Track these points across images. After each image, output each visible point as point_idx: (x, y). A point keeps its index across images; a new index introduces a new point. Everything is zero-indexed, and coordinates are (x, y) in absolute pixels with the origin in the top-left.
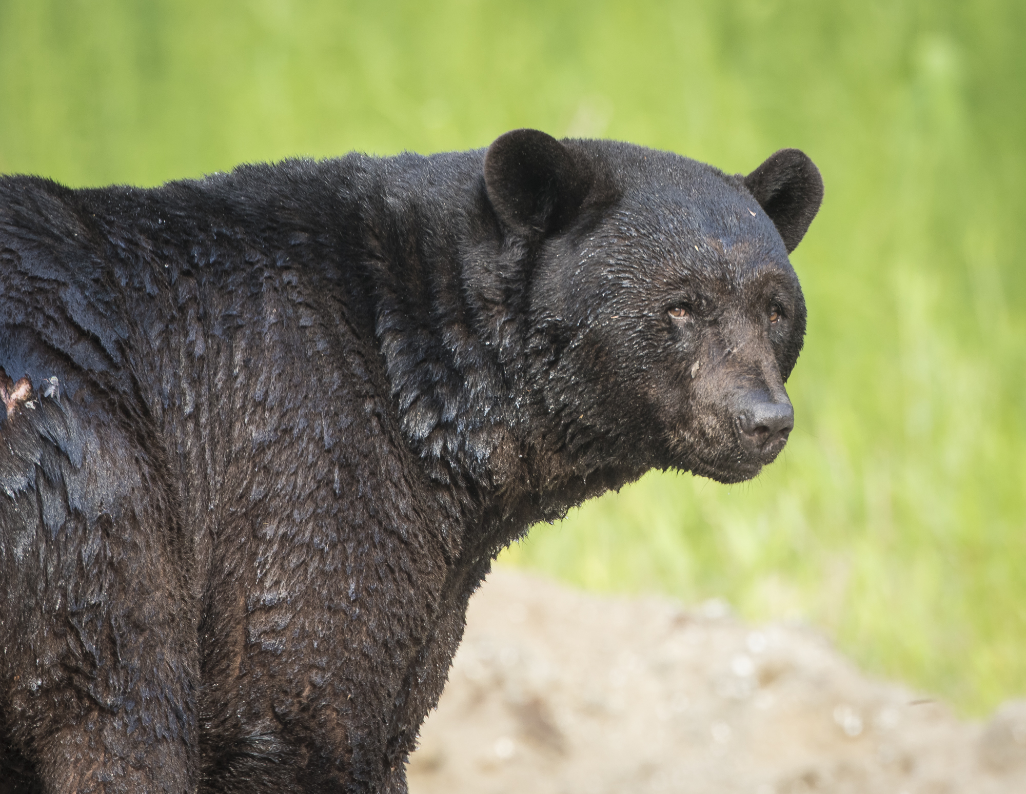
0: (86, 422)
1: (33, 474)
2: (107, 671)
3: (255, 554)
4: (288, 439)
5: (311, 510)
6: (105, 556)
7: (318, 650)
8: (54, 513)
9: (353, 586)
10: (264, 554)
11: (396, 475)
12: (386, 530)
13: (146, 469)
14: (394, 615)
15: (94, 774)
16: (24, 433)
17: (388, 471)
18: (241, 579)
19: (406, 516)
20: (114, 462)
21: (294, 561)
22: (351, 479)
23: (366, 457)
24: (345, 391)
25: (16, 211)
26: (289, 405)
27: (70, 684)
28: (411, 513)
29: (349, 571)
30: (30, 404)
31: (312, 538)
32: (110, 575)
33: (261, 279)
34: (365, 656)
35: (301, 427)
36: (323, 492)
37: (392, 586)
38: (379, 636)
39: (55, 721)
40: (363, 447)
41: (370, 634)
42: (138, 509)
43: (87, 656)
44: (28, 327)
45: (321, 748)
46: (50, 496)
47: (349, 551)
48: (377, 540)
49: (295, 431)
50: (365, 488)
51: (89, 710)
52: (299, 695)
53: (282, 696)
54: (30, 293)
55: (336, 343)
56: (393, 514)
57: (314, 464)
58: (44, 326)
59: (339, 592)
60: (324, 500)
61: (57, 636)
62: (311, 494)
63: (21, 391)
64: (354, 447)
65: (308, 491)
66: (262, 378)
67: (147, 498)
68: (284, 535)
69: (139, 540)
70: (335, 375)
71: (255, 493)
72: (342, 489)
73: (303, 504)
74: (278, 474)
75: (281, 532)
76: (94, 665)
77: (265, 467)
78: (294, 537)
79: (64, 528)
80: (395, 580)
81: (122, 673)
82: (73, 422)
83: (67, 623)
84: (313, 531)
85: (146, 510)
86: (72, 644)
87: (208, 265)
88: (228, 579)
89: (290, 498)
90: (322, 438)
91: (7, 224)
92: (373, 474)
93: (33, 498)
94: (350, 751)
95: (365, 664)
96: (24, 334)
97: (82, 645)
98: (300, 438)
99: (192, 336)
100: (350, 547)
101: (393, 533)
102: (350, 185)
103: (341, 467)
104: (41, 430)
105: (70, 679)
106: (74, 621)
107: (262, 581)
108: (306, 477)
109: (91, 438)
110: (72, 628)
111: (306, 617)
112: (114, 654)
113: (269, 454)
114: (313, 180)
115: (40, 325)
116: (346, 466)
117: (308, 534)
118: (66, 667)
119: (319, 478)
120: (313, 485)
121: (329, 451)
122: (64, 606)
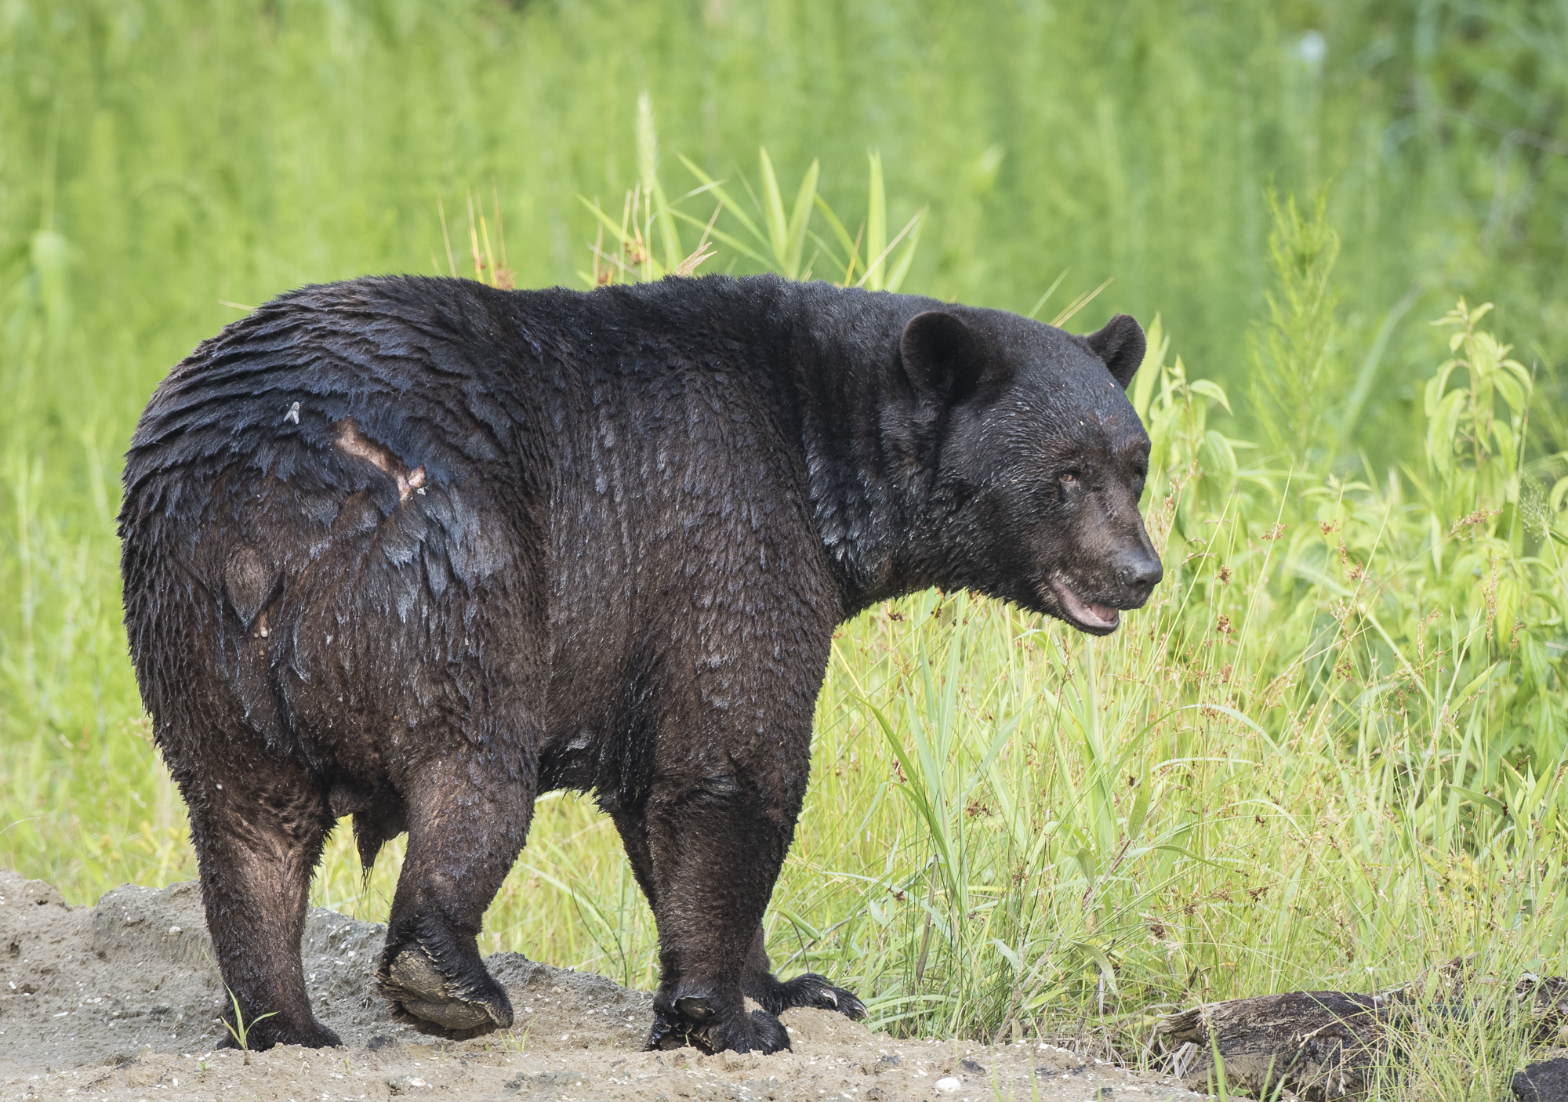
0: (470, 505)
1: (417, 549)
2: (479, 714)
3: (697, 622)
4: (715, 522)
5: (742, 582)
6: (482, 617)
7: (756, 704)
8: (438, 580)
9: (777, 649)
10: (705, 621)
11: (810, 556)
12: (801, 601)
13: (517, 550)
14: (809, 670)
15: (455, 797)
16: (412, 514)
17: (804, 552)
18: (688, 645)
19: (817, 591)
20: (491, 541)
21: (731, 628)
22: (774, 557)
23: (786, 538)
24: (769, 482)
25: (438, 311)
26: (713, 493)
27: (444, 721)
28: (820, 589)
29: (774, 635)
30: (422, 491)
31: (744, 607)
32: (487, 634)
33: (684, 382)
34: (789, 707)
35: (728, 511)
36: (751, 567)
37: (805, 646)
38: (798, 689)
39: (429, 751)
40: (784, 530)
41: (792, 689)
42: (508, 583)
43: (462, 700)
44: (428, 421)
45: (761, 791)
46: (434, 566)
47: (774, 618)
48: (795, 609)
49: (723, 515)
50: (786, 565)
51: (460, 745)
52: (747, 743)
53: (735, 745)
54: (434, 389)
55: (763, 441)
56: (806, 587)
57: (743, 543)
58: (443, 420)
59: (767, 653)
60: (752, 573)
61: (435, 682)
62: (740, 569)
63: (417, 478)
64: (777, 529)
65: (738, 567)
66: (689, 472)
67: (516, 574)
68: (721, 605)
69: (510, 609)
70: (762, 467)
71: (690, 569)
72: (767, 564)
73: (734, 577)
74: (710, 552)
75: (718, 600)
76: (467, 708)
77: (695, 547)
78: (729, 606)
79: (446, 592)
80: (808, 641)
81: (491, 718)
82: (459, 507)
83: (444, 672)
84: (745, 601)
85: (514, 585)
86: (447, 688)
87: (633, 373)
88: (678, 645)
89: (724, 573)
90: (749, 520)
91: (425, 324)
92: (791, 553)
93: (418, 568)
94: (786, 791)
95: (790, 713)
96: (425, 427)
97: (457, 691)
98: (727, 519)
99: (603, 431)
100: (774, 615)
101: (806, 603)
102: (775, 307)
103: (767, 546)
104: (428, 513)
105: (444, 717)
106: (451, 671)
107: (706, 646)
108: (736, 554)
109: (473, 520)
110: (449, 676)
111: (743, 675)
112: (486, 700)
113: (699, 535)
114: (739, 299)
115: (439, 419)
116: (771, 544)
117: (741, 604)
118: (442, 709)
119: (747, 555)
120: (742, 561)
121: (756, 532)
122: (443, 659)
